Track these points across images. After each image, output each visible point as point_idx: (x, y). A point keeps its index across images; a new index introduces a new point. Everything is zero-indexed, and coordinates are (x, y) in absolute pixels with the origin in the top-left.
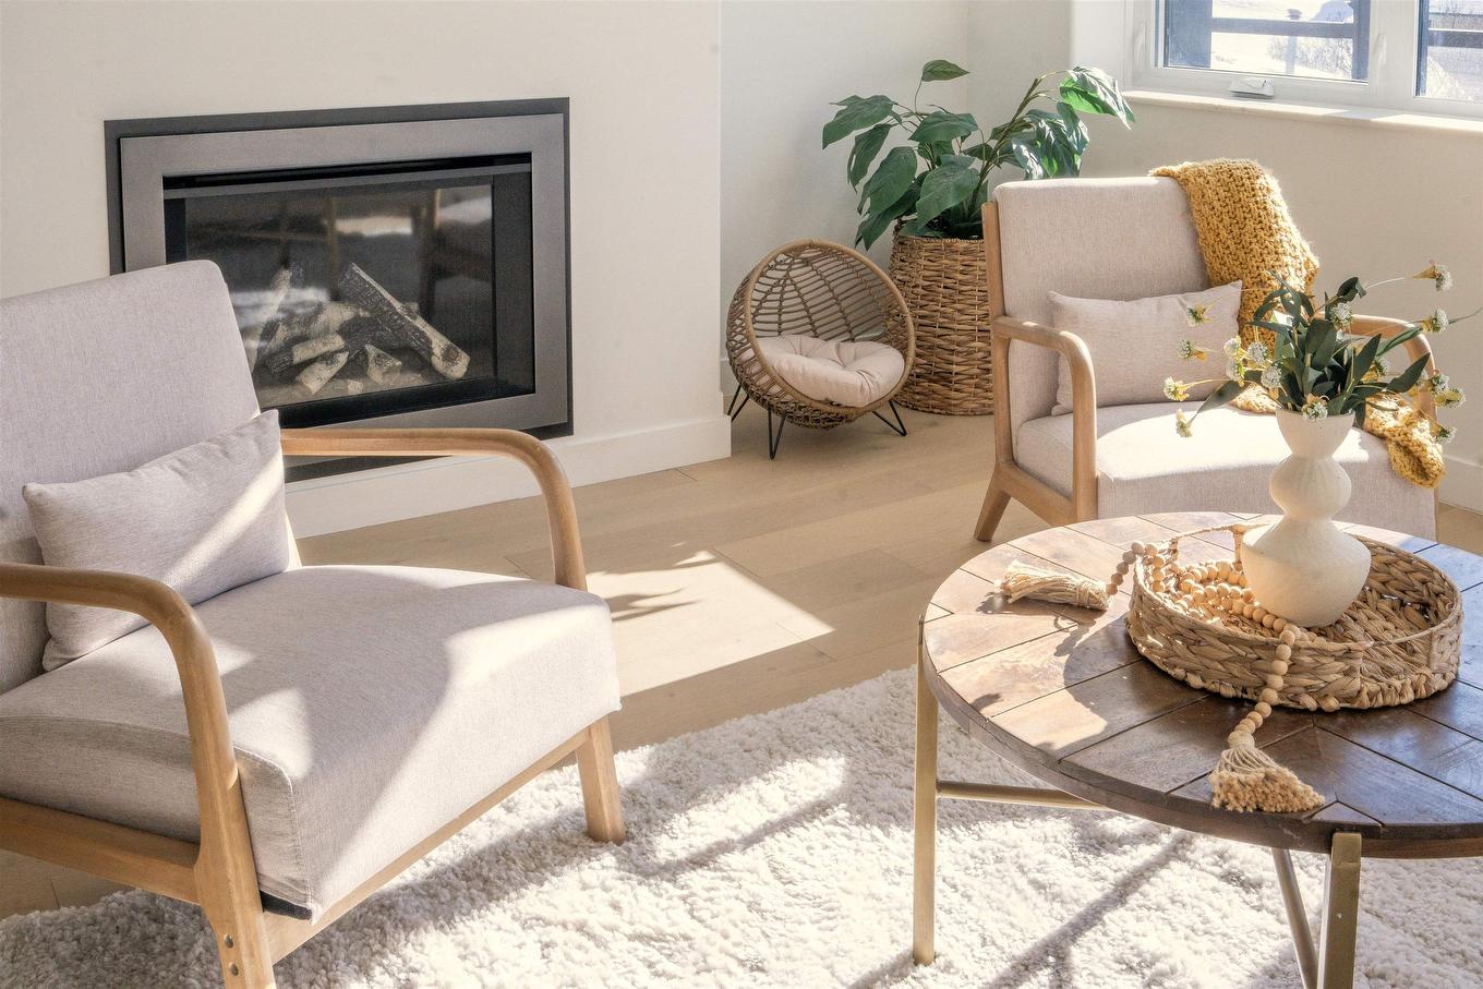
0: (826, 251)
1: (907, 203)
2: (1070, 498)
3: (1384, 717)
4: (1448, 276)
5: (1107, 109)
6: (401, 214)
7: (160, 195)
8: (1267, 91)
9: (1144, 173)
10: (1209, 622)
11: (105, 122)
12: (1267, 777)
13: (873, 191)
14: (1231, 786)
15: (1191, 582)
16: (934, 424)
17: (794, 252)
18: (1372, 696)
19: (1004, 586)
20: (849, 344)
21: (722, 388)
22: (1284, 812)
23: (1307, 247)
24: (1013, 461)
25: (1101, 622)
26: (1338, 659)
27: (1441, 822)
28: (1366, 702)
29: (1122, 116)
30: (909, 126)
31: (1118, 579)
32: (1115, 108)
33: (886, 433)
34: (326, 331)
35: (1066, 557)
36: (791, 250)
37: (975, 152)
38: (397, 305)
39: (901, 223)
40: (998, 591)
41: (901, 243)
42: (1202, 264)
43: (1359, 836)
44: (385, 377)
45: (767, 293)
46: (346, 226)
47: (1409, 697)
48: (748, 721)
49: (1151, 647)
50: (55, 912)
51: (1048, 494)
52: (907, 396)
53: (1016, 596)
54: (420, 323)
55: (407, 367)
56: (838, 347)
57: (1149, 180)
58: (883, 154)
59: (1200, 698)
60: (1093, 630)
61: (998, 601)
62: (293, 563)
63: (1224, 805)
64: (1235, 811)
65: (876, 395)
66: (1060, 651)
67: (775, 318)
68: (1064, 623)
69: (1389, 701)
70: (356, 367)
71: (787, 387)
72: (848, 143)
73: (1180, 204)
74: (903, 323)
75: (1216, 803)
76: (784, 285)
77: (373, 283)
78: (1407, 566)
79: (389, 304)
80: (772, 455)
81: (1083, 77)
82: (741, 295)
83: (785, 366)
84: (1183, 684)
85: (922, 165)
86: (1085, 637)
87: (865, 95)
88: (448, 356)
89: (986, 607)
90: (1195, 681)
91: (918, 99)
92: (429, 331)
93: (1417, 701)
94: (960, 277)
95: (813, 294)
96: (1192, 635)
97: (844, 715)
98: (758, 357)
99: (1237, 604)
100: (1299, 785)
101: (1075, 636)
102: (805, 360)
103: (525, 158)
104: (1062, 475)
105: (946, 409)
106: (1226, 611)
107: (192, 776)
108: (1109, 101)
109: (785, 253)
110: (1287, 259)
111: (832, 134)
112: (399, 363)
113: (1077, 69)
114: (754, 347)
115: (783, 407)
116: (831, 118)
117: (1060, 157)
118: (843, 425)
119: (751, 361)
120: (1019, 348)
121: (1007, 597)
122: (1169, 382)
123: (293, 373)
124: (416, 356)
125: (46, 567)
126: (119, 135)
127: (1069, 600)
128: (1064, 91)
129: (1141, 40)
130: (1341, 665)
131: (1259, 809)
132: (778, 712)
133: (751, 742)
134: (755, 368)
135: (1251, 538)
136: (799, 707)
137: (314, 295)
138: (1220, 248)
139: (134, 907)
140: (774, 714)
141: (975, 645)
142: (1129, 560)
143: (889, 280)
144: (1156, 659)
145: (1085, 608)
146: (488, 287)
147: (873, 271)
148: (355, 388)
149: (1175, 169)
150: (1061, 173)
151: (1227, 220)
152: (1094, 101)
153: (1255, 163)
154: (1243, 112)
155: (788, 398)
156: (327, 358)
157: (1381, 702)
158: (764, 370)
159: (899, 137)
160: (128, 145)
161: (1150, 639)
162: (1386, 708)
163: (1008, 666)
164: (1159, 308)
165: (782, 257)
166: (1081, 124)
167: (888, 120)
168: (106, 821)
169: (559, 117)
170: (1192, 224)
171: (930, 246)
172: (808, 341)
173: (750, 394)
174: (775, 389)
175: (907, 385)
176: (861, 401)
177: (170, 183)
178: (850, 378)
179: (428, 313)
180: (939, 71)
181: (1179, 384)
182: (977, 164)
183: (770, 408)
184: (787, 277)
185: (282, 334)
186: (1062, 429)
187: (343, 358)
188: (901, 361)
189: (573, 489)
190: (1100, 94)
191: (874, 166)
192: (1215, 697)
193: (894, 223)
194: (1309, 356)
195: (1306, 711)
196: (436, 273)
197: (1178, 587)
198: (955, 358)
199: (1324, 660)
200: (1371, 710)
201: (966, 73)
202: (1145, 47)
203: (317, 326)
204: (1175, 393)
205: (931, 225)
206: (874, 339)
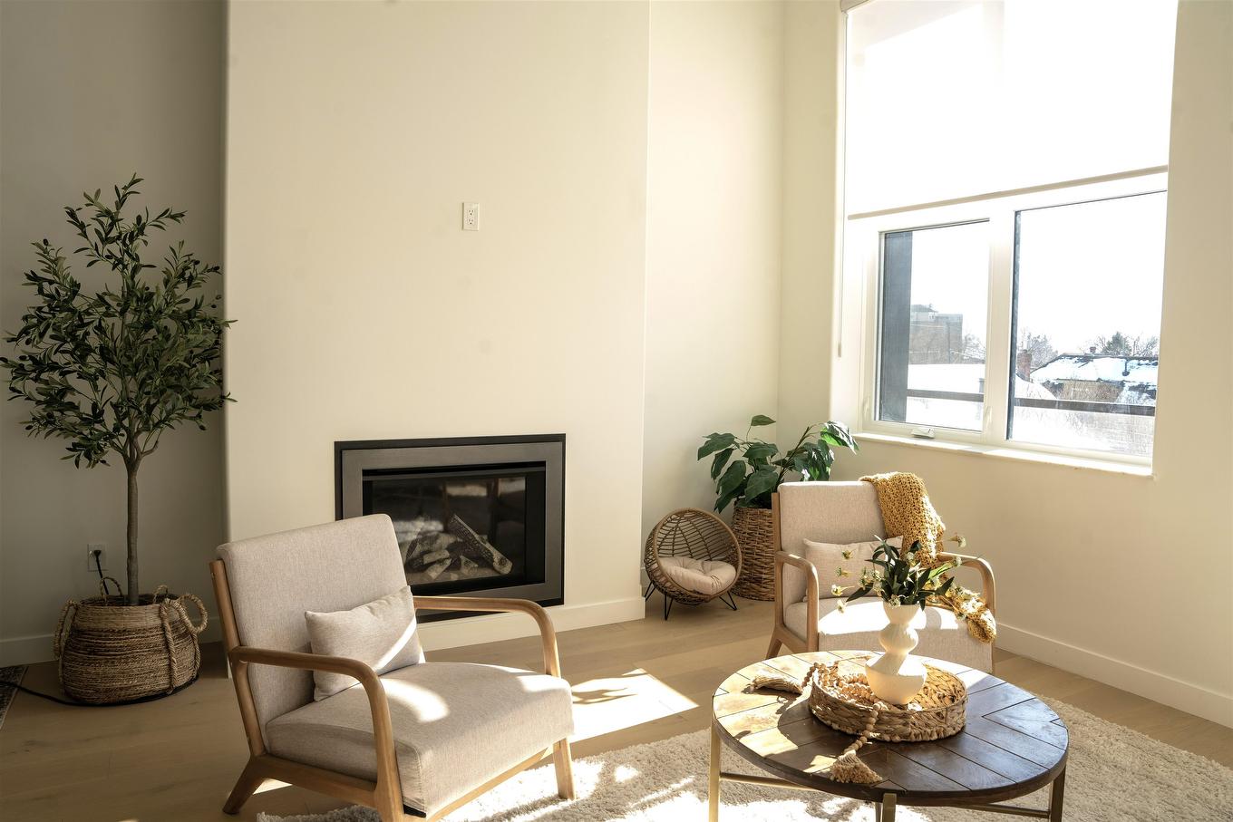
0: (697, 514)
1: (740, 490)
2: (806, 642)
3: (921, 746)
4: (964, 540)
5: (844, 444)
6: (482, 485)
7: (361, 478)
8: (931, 435)
9: (856, 479)
10: (849, 701)
11: (336, 443)
12: (856, 767)
13: (723, 483)
14: (838, 771)
15: (844, 683)
16: (751, 605)
17: (681, 514)
18: (916, 736)
19: (754, 681)
20: (709, 562)
21: (641, 583)
22: (863, 783)
23: (939, 519)
24: (783, 624)
25: (799, 700)
26: (900, 718)
27: (934, 790)
28: (914, 739)
29: (852, 447)
30: (743, 449)
31: (807, 680)
32: (848, 443)
33: (727, 608)
34: (441, 548)
35: (788, 669)
36: (679, 513)
37: (777, 463)
38: (476, 536)
39: (738, 499)
40: (752, 684)
41: (737, 510)
42: (884, 527)
43: (895, 795)
44: (469, 571)
45: (667, 535)
46: (454, 491)
47: (935, 737)
48: (640, 747)
49: (817, 710)
50: (308, 817)
51: (797, 641)
52: (739, 590)
53: (760, 686)
54: (488, 545)
55: (481, 566)
56: (703, 563)
57: (859, 483)
58: (729, 464)
59: (837, 734)
60: (795, 703)
61: (752, 688)
62: (422, 660)
63: (835, 779)
64: (840, 782)
65: (720, 589)
66: (778, 712)
67: (671, 547)
68: (781, 699)
69: (924, 738)
70: (455, 566)
71: (674, 583)
72: (711, 458)
73: (874, 497)
74: (736, 552)
75: (832, 778)
76: (676, 531)
77: (465, 525)
78: (947, 679)
79: (473, 536)
80: (666, 618)
81: (832, 427)
82: (652, 534)
83: (673, 573)
84: (830, 727)
85: (749, 470)
86: (791, 706)
87: (721, 433)
88: (501, 563)
89: (746, 691)
90: (835, 726)
91: (747, 435)
92: (492, 549)
93: (939, 740)
94: (767, 528)
95: (692, 535)
96: (835, 706)
97: (688, 746)
98: (660, 567)
99: (863, 693)
100: (870, 771)
101: (786, 705)
102: (684, 570)
103: (543, 464)
104: (803, 631)
105: (759, 597)
106: (858, 696)
107: (374, 751)
108: (845, 439)
109: (676, 514)
110: (927, 525)
111: (703, 453)
112: (476, 565)
113: (830, 423)
114: (657, 562)
115: (672, 594)
116: (702, 445)
117: (820, 468)
118: (704, 604)
119: (656, 570)
120: (788, 568)
121: (755, 686)
122: (834, 587)
123: (424, 568)
124: (486, 562)
125: (314, 655)
126: (341, 448)
127: (785, 689)
128: (822, 433)
129: (867, 406)
130: (901, 721)
131: (851, 782)
132: (655, 744)
133: (640, 757)
134: (658, 574)
135: (871, 663)
136: (666, 742)
137: (435, 526)
138: (893, 519)
139: (344, 816)
140: (652, 744)
141: (736, 707)
142: (812, 670)
143: (730, 530)
144: (819, 716)
145: (792, 692)
146: (523, 526)
147: (721, 524)
148: (454, 577)
149: (872, 477)
150: (819, 479)
151: (897, 504)
152: (838, 439)
153: (914, 475)
154: (915, 447)
155: (675, 589)
156: (441, 562)
157: (920, 739)
158: (663, 574)
159: (737, 455)
160: (346, 454)
161: (818, 707)
162: (923, 742)
163: (750, 717)
164: (860, 549)
165: (674, 516)
166: (830, 451)
167: (732, 446)
168: (334, 771)
169: (560, 444)
170: (879, 506)
171: (754, 511)
172: (688, 560)
173: (656, 586)
174: (668, 584)
175: (737, 584)
176: (712, 592)
177: (366, 473)
178: (707, 580)
179: (492, 542)
180: (760, 421)
181: (839, 588)
182: (778, 470)
183: (666, 594)
184: (677, 527)
185: (418, 549)
186: (803, 608)
187: (448, 562)
188: (734, 572)
189: (556, 633)
190: (840, 436)
191: (724, 470)
192: (844, 734)
193: (735, 499)
194: (896, 577)
195: (885, 742)
196: (498, 518)
197: (837, 685)
198: (764, 571)
199: (894, 718)
200: (916, 742)
201: (774, 422)
202: (869, 410)
203: (436, 546)
204: (836, 592)
205: (753, 501)
206: (721, 560)
